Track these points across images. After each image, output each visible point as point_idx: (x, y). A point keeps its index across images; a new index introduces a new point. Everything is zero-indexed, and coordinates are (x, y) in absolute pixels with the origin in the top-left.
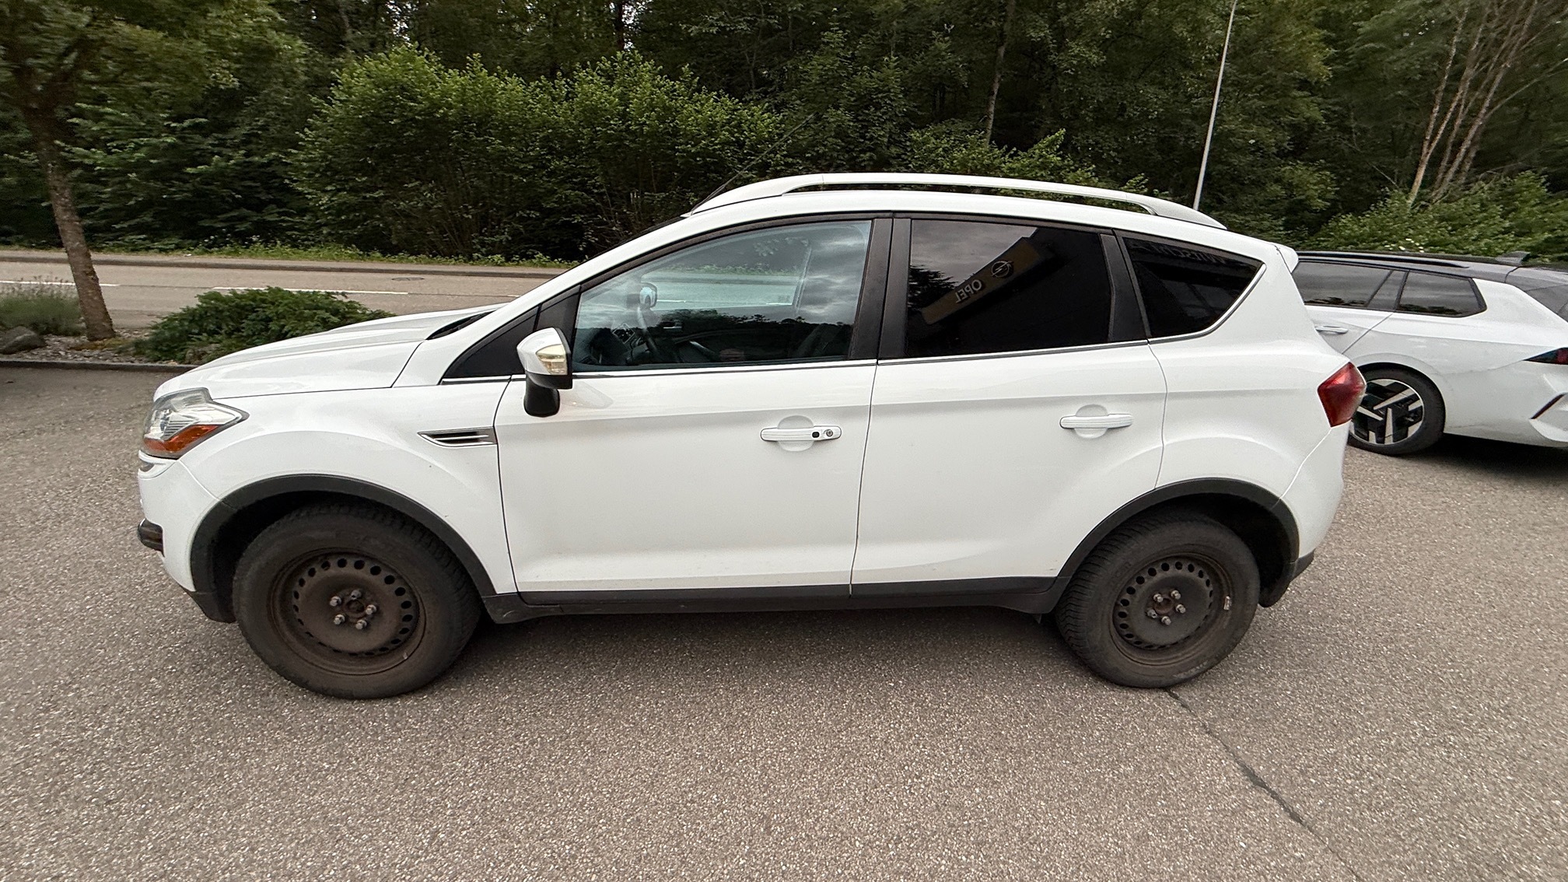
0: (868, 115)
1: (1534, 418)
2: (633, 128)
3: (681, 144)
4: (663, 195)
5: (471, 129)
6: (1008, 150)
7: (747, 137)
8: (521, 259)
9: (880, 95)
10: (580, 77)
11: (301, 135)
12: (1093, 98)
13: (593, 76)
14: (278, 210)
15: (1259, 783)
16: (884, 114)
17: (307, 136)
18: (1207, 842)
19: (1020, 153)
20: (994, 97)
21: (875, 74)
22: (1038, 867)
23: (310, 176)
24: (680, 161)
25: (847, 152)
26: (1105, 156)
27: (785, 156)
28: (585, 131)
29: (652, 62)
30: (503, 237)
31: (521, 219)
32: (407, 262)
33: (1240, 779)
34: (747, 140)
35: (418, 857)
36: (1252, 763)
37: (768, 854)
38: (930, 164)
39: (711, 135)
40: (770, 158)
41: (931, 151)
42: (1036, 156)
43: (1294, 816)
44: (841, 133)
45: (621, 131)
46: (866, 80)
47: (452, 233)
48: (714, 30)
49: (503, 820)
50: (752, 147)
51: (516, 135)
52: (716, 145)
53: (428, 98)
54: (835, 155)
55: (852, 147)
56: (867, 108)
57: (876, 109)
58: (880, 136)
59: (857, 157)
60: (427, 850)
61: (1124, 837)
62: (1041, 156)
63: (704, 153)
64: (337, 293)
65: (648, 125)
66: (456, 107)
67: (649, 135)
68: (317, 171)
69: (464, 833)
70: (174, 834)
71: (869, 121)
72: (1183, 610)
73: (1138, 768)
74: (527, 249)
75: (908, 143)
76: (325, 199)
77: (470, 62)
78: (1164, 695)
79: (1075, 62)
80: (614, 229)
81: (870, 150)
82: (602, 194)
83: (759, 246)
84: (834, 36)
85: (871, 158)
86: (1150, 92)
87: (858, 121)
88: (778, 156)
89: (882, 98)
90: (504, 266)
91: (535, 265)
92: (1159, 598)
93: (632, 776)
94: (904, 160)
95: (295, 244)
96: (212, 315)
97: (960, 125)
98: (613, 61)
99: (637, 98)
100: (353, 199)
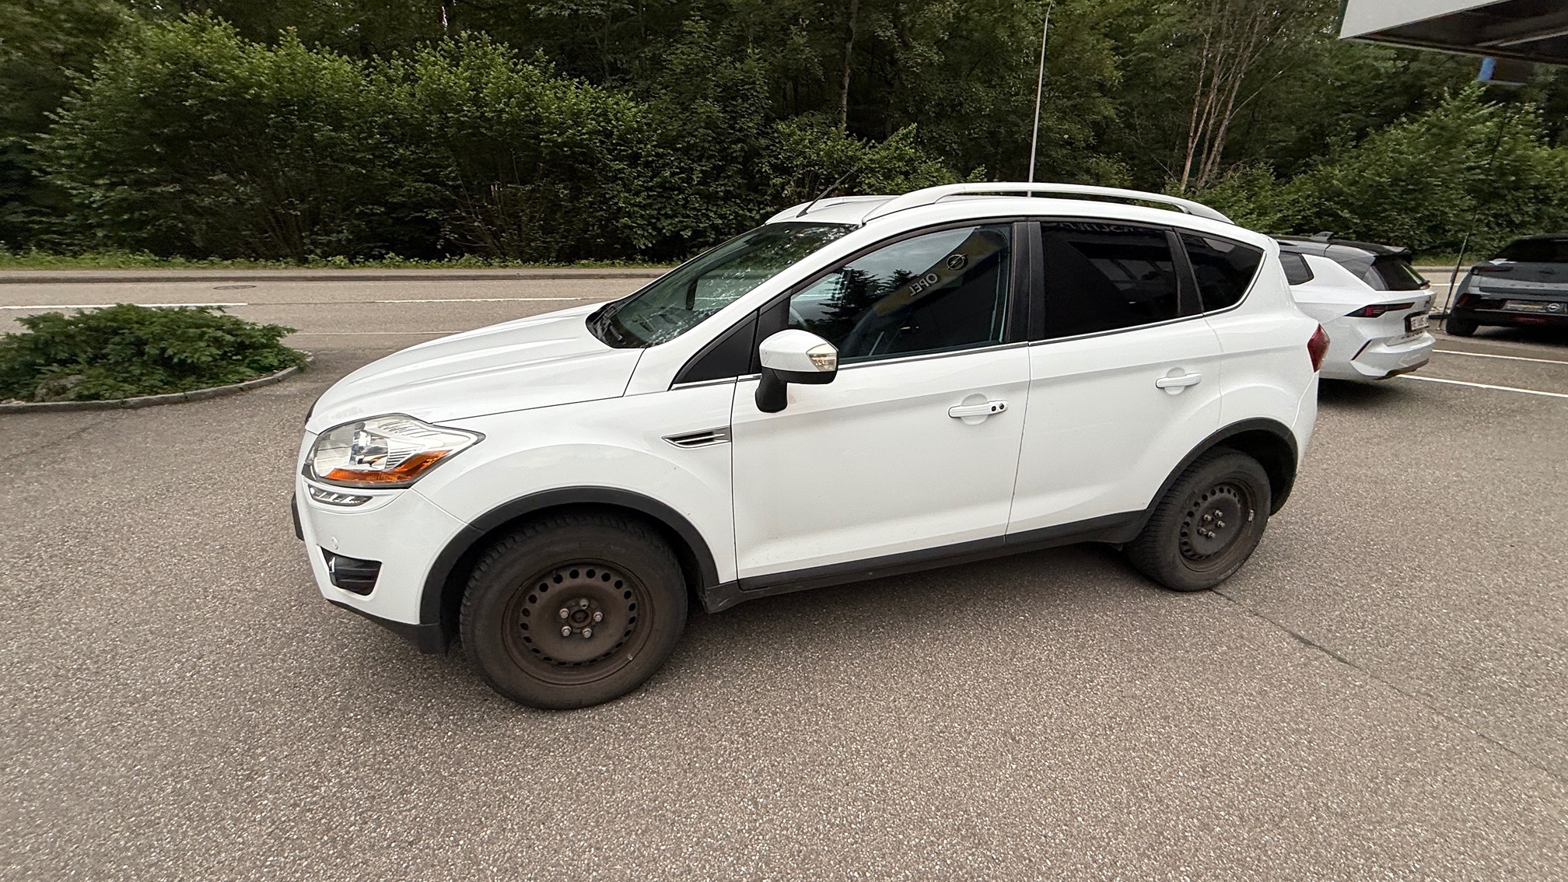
0: (735, 106)
1: (1353, 359)
2: (489, 115)
3: (546, 133)
4: (528, 187)
5: (291, 113)
6: (868, 142)
7: (614, 127)
8: (367, 260)
9: (746, 87)
10: (422, 57)
11: (52, 116)
12: (934, 95)
13: (435, 57)
14: (25, 208)
15: (1308, 643)
16: (753, 105)
17: (62, 118)
18: (1302, 687)
19: (877, 145)
20: (846, 91)
21: (738, 65)
22: (1213, 725)
23: (70, 166)
24: (545, 151)
25: (719, 143)
26: (948, 148)
27: (655, 146)
28: (434, 117)
29: (506, 44)
30: (341, 235)
31: (361, 215)
32: (220, 268)
33: (1295, 643)
34: (615, 130)
35: (755, 820)
36: (1295, 630)
37: (1028, 757)
38: (798, 156)
39: (576, 124)
40: (641, 148)
41: (797, 143)
42: (893, 148)
43: (1340, 659)
44: (710, 124)
45: (476, 117)
46: (729, 70)
47: (274, 231)
48: (566, 13)
49: (802, 778)
50: (620, 137)
51: (348, 120)
52: (584, 134)
53: (235, 78)
54: (707, 145)
55: (723, 138)
56: (734, 99)
57: (743, 101)
58: (749, 127)
59: (728, 148)
60: (758, 814)
61: (1252, 694)
62: (897, 148)
63: (571, 143)
64: (212, 307)
65: (507, 113)
66: (271, 88)
67: (507, 123)
68: (80, 159)
69: (778, 794)
70: (508, 855)
71: (736, 112)
72: (1223, 524)
73: (1229, 647)
74: (372, 249)
75: (776, 135)
76: (98, 195)
77: (283, 36)
78: (1211, 594)
79: (919, 61)
80: (476, 224)
81: (739, 140)
82: (459, 186)
83: (635, 238)
84: (695, 25)
85: (742, 149)
86: (979, 89)
87: (726, 112)
88: (649, 146)
89: (747, 90)
90: (349, 268)
91: (388, 267)
92: (1209, 518)
93: (880, 723)
94: (773, 151)
95: (57, 250)
96: (62, 341)
97: (819, 117)
98: (457, 42)
99: (492, 83)
100: (136, 195)
